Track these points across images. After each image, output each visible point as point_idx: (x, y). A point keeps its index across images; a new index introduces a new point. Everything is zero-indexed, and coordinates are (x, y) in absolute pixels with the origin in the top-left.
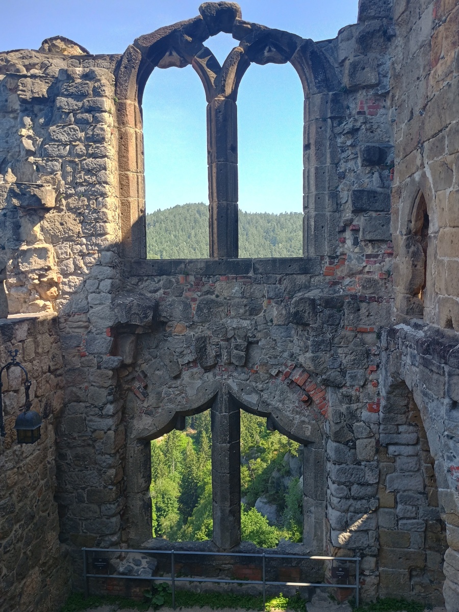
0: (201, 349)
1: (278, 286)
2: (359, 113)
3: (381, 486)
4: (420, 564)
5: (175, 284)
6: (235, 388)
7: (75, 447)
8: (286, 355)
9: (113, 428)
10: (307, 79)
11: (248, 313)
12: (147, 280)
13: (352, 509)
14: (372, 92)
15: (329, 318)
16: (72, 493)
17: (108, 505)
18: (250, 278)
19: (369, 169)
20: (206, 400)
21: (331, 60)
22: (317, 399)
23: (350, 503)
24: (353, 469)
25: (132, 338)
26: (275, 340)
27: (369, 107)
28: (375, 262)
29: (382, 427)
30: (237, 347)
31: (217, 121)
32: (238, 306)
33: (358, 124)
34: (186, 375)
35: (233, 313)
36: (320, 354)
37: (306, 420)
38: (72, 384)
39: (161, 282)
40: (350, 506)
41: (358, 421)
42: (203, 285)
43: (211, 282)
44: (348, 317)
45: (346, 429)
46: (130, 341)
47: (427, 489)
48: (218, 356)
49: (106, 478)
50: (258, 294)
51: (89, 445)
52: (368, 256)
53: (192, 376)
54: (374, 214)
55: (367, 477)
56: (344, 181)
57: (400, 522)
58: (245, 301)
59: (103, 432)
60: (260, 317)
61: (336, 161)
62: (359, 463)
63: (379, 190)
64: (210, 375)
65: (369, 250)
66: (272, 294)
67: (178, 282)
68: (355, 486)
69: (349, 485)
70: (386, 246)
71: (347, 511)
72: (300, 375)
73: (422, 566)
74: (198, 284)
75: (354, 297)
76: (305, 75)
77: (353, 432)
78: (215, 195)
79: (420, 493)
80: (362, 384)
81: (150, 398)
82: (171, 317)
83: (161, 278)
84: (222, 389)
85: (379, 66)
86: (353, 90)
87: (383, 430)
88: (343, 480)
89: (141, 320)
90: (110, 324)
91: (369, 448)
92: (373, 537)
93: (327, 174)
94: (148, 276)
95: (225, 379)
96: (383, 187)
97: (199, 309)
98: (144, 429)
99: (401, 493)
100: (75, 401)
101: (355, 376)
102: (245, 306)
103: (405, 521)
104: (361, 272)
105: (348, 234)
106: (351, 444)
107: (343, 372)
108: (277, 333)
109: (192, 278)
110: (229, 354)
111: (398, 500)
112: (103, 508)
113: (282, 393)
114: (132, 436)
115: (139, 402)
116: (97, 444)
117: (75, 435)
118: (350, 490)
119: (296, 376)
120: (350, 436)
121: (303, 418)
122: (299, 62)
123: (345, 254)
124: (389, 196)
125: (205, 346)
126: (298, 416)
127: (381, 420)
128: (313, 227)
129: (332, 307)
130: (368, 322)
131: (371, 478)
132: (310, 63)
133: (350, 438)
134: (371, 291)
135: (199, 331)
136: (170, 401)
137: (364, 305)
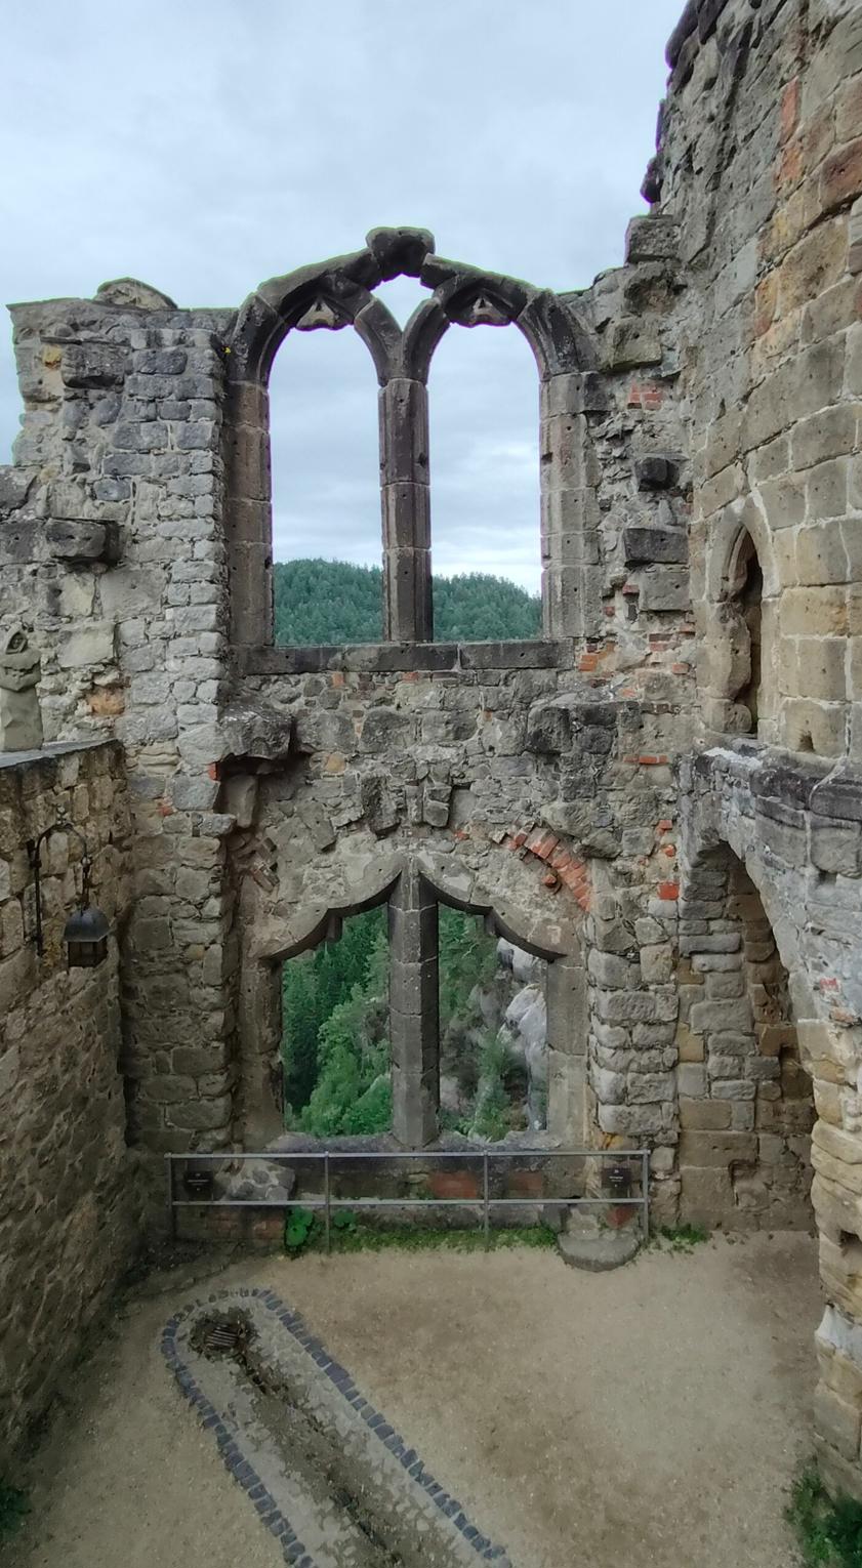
0: (371, 799)
1: (503, 688)
2: (631, 406)
3: (681, 1025)
4: (748, 1155)
5: (326, 688)
6: (431, 867)
7: (152, 974)
8: (518, 806)
9: (220, 940)
10: (544, 352)
11: (451, 736)
12: (276, 681)
13: (634, 1066)
14: (651, 373)
15: (593, 741)
16: (147, 1057)
17: (211, 1077)
18: (454, 675)
19: (651, 494)
20: (381, 888)
21: (583, 322)
22: (571, 880)
23: (630, 1057)
24: (636, 998)
25: (252, 782)
26: (499, 782)
27: (647, 397)
28: (665, 647)
29: (682, 924)
30: (433, 795)
31: (397, 415)
32: (435, 724)
33: (630, 424)
34: (345, 844)
35: (425, 736)
36: (578, 803)
37: (554, 918)
38: (147, 864)
39: (302, 685)
40: (631, 1061)
41: (643, 915)
42: (374, 689)
43: (387, 683)
44: (624, 740)
45: (623, 930)
46: (247, 788)
47: (758, 1025)
48: (402, 810)
49: (207, 1027)
50: (468, 703)
51: (178, 971)
52: (654, 638)
53: (356, 847)
54: (662, 568)
55: (658, 1011)
56: (610, 514)
57: (715, 1085)
58: (447, 716)
59: (202, 947)
60: (472, 743)
61: (596, 483)
62: (645, 988)
63: (670, 529)
64: (387, 843)
65: (656, 628)
66: (491, 704)
67: (330, 684)
68: (640, 1027)
69: (628, 1025)
70: (682, 621)
71: (625, 1070)
72: (543, 841)
73: (752, 1160)
74: (366, 686)
75: (632, 706)
76: (540, 344)
77: (634, 935)
78: (394, 535)
79: (745, 1034)
80: (649, 852)
81: (282, 886)
82: (318, 744)
83: (301, 677)
84: (407, 868)
85: (661, 332)
86: (620, 370)
87: (685, 929)
88: (619, 1018)
89: (269, 750)
90: (217, 758)
91: (661, 961)
92: (669, 1114)
93: (580, 502)
94: (279, 674)
95: (413, 851)
96: (675, 525)
97: (368, 730)
98: (272, 941)
99: (714, 1035)
100: (152, 894)
101: (638, 839)
102: (447, 723)
103: (721, 1084)
104: (642, 664)
105: (619, 602)
106: (631, 956)
107: (617, 833)
108: (502, 770)
109: (354, 677)
110: (421, 806)
111: (710, 1048)
112: (202, 1082)
113: (511, 872)
114: (251, 955)
115: (263, 893)
116: (193, 970)
117: (154, 953)
118: (631, 1033)
119: (536, 842)
120: (629, 941)
121: (547, 915)
122: (529, 325)
123: (614, 635)
124: (686, 539)
125: (378, 794)
126: (538, 911)
127: (680, 911)
128: (559, 590)
129: (599, 723)
130: (657, 748)
131: (665, 1012)
132: (549, 326)
133: (630, 945)
134: (661, 694)
135: (370, 767)
136: (318, 891)
137: (649, 719)
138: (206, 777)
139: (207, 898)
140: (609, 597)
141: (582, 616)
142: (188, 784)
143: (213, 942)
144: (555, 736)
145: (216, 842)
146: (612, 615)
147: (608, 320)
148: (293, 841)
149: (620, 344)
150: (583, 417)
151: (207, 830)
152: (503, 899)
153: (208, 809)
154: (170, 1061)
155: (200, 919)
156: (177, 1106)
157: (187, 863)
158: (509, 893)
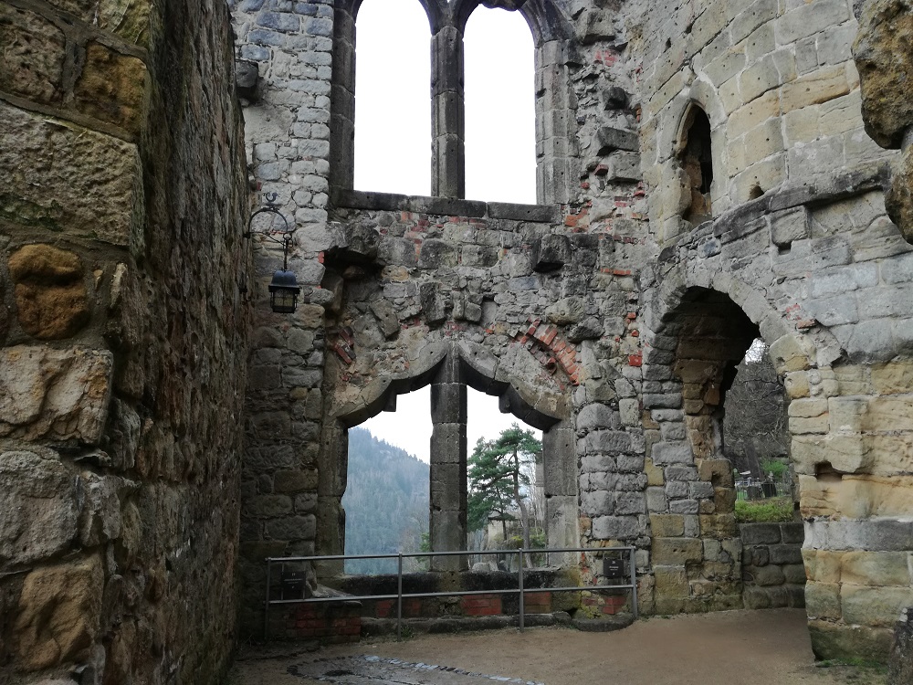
0: (429, 297)
1: (516, 234)
2: (597, 62)
3: (648, 459)
4: (697, 556)
5: (395, 222)
6: (467, 351)
7: (262, 410)
8: (528, 310)
9: (319, 384)
10: (539, 28)
11: (481, 263)
12: (359, 214)
13: (619, 486)
14: (608, 45)
15: (584, 257)
16: (251, 479)
17: (306, 495)
18: (484, 222)
19: (612, 112)
20: (432, 366)
21: (564, 13)
22: (566, 360)
23: (617, 479)
24: (618, 435)
25: (342, 280)
26: (514, 294)
27: (606, 59)
28: (625, 205)
29: (645, 384)
30: (471, 299)
32: (471, 253)
33: (597, 72)
34: (406, 333)
35: (464, 261)
36: (575, 297)
37: (552, 392)
38: (265, 322)
39: (377, 218)
40: (617, 482)
41: (620, 377)
42: (429, 226)
43: (438, 223)
44: (603, 258)
45: (608, 386)
46: (339, 282)
47: (697, 459)
48: (449, 309)
49: (305, 453)
50: (493, 241)
51: (283, 408)
52: (617, 199)
53: (414, 335)
54: (624, 153)
55: (633, 445)
56: (584, 127)
57: (671, 503)
58: (478, 248)
59: (305, 390)
60: (495, 269)
61: (575, 107)
62: (623, 429)
63: (626, 130)
64: (437, 333)
65: (619, 193)
66: (509, 242)
67: (398, 219)
68: (621, 456)
69: (613, 455)
70: (635, 188)
71: (613, 488)
72: (547, 332)
73: (700, 559)
74: (424, 224)
75: (609, 237)
76: (537, 23)
77: (614, 389)
78: (443, 126)
79: (689, 466)
80: (622, 333)
81: (358, 362)
82: (390, 259)
83: (378, 213)
84: (451, 351)
85: (614, 21)
86: (589, 41)
87: (647, 388)
88: (607, 449)
89: (364, 246)
91: (632, 410)
92: (644, 523)
93: (565, 118)
94: (361, 209)
95: (455, 340)
96: (630, 128)
97: (425, 252)
98: (348, 403)
99: (669, 466)
100: (267, 346)
101: (615, 324)
102: (479, 253)
103: (676, 502)
104: (610, 216)
105: (593, 179)
106: (613, 405)
107: (600, 318)
108: (515, 285)
109: (416, 217)
110: (464, 307)
111: (667, 476)
112: (299, 499)
113: (523, 358)
114: (331, 413)
115: (343, 367)
116: (297, 407)
117: (266, 393)
118: (616, 461)
119: (542, 334)
120: (612, 395)
121: (547, 390)
122: (530, 11)
123: (588, 201)
124: (637, 137)
125: (433, 295)
126: (541, 387)
127: (644, 374)
128: (551, 176)
129: (587, 247)
130: (624, 265)
131: (636, 447)
133: (612, 397)
134: (625, 231)
135: (425, 278)
136: (385, 366)
137: (619, 245)
138: (316, 261)
139: (312, 350)
140: (585, 177)
141: (567, 190)
142: (303, 265)
143: (315, 386)
144: (560, 252)
145: (322, 309)
146: (587, 188)
147: (583, 9)
148: (365, 331)
149: (590, 24)
150: (566, 67)
151: (315, 298)
152: (517, 377)
153: (316, 285)
154: (272, 483)
155: (305, 367)
156: (275, 521)
157: (298, 323)
158: (521, 374)
